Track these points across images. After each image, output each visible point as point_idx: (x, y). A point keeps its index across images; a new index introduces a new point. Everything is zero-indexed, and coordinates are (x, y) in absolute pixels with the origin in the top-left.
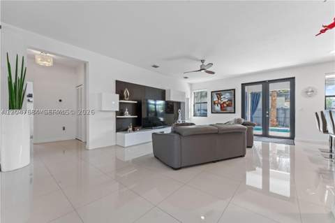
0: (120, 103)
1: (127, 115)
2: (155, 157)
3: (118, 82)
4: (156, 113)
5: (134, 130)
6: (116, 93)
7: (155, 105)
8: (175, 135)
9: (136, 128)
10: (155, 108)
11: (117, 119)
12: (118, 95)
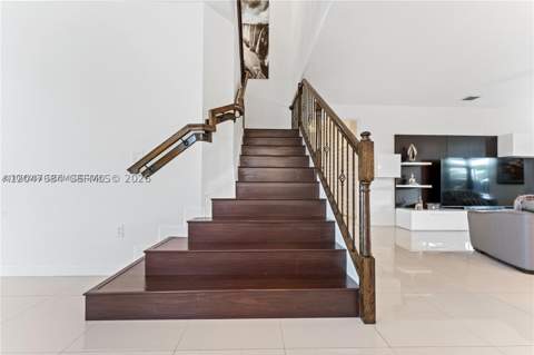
0: (402, 166)
1: (414, 183)
2: (477, 250)
3: (398, 138)
4: (470, 183)
5: (425, 207)
6: (396, 153)
7: (469, 169)
8: (525, 213)
9: (429, 205)
10: (469, 175)
11: (396, 189)
12: (399, 156)
